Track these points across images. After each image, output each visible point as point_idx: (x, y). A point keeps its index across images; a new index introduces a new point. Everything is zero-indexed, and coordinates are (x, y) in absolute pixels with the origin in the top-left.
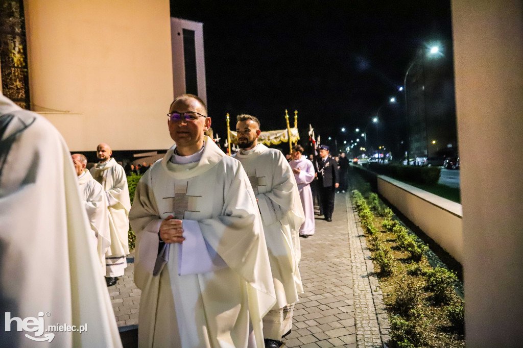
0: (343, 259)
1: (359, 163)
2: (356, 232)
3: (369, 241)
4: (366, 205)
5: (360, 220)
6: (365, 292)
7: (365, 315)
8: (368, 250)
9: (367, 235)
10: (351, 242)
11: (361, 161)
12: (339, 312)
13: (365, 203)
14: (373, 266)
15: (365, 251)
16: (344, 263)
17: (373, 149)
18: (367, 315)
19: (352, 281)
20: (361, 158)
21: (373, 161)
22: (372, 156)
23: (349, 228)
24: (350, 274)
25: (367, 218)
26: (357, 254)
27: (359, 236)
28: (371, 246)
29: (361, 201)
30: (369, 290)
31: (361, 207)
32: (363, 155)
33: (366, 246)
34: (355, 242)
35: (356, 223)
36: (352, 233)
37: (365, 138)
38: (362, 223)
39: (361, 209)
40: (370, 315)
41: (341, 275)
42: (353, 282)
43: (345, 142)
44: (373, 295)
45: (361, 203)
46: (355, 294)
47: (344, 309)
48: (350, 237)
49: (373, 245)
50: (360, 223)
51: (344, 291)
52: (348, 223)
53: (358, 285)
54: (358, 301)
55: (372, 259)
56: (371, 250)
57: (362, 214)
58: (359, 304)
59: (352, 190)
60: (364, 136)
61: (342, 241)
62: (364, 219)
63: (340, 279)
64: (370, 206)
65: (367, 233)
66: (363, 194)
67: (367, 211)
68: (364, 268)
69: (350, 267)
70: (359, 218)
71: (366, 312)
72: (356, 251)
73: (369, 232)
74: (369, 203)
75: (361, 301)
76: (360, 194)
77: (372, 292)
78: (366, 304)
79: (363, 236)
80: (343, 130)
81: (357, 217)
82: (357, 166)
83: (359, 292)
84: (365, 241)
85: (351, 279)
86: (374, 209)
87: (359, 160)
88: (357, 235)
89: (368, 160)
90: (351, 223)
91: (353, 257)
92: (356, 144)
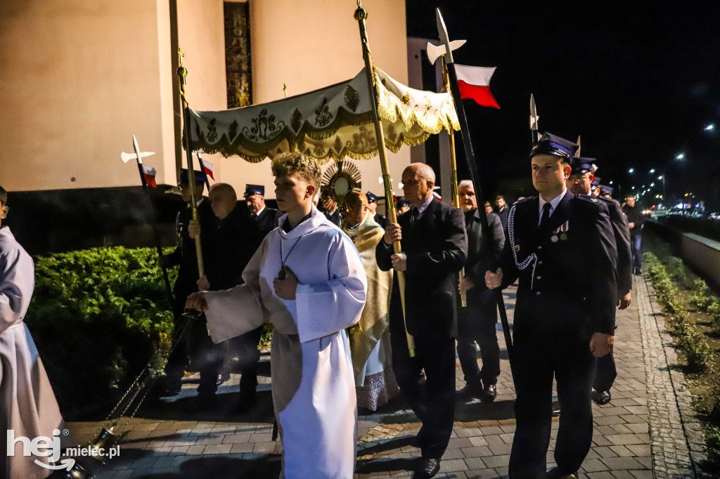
0: (630, 343)
1: (653, 216)
2: (650, 309)
3: (670, 322)
4: (664, 273)
5: (655, 293)
6: (665, 390)
7: (664, 421)
8: (668, 335)
9: (666, 314)
10: (642, 321)
11: (656, 214)
12: (625, 412)
13: (664, 270)
14: (675, 356)
15: (663, 335)
16: (632, 349)
17: (675, 197)
18: (667, 422)
19: (644, 374)
20: (656, 209)
21: (675, 213)
22: (674, 205)
23: (639, 302)
24: (641, 365)
25: (668, 291)
26: (652, 339)
27: (654, 315)
28: (672, 329)
29: (657, 267)
30: (670, 389)
31: (657, 276)
32: (660, 206)
33: (666, 329)
34: (647, 322)
35: (649, 296)
36: (643, 309)
37: (664, 182)
38: (658, 297)
39: (657, 279)
40: (672, 421)
41: (628, 364)
42: (646, 375)
43: (633, 188)
44: (676, 396)
45: (658, 270)
46: (649, 391)
47: (632, 410)
48: (641, 315)
49: (676, 328)
50: (656, 297)
51: (632, 386)
52: (638, 296)
53: (654, 380)
54: (653, 401)
55: (673, 347)
56: (671, 334)
57: (658, 285)
58: (655, 405)
59: (643, 253)
60: (662, 179)
61: (628, 319)
62: (662, 292)
63: (627, 369)
64: (671, 275)
65: (666, 312)
66: (660, 258)
67: (667, 281)
68: (662, 358)
69: (642, 355)
70: (653, 290)
71: (666, 417)
72: (649, 334)
73: (670, 309)
74: (668, 271)
75: (658, 401)
76: (656, 258)
77: (674, 392)
78: (666, 407)
79: (660, 314)
80: (631, 171)
81: (651, 289)
82: (650, 220)
83: (655, 389)
84: (664, 322)
85: (643, 370)
86: (676, 279)
87: (653, 212)
88: (652, 313)
89: (667, 213)
90: (642, 296)
91: (645, 342)
92: (649, 190)
